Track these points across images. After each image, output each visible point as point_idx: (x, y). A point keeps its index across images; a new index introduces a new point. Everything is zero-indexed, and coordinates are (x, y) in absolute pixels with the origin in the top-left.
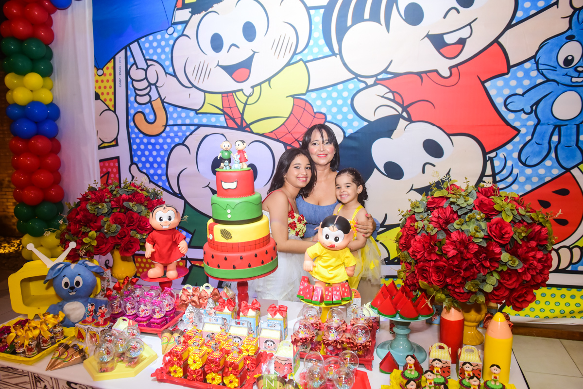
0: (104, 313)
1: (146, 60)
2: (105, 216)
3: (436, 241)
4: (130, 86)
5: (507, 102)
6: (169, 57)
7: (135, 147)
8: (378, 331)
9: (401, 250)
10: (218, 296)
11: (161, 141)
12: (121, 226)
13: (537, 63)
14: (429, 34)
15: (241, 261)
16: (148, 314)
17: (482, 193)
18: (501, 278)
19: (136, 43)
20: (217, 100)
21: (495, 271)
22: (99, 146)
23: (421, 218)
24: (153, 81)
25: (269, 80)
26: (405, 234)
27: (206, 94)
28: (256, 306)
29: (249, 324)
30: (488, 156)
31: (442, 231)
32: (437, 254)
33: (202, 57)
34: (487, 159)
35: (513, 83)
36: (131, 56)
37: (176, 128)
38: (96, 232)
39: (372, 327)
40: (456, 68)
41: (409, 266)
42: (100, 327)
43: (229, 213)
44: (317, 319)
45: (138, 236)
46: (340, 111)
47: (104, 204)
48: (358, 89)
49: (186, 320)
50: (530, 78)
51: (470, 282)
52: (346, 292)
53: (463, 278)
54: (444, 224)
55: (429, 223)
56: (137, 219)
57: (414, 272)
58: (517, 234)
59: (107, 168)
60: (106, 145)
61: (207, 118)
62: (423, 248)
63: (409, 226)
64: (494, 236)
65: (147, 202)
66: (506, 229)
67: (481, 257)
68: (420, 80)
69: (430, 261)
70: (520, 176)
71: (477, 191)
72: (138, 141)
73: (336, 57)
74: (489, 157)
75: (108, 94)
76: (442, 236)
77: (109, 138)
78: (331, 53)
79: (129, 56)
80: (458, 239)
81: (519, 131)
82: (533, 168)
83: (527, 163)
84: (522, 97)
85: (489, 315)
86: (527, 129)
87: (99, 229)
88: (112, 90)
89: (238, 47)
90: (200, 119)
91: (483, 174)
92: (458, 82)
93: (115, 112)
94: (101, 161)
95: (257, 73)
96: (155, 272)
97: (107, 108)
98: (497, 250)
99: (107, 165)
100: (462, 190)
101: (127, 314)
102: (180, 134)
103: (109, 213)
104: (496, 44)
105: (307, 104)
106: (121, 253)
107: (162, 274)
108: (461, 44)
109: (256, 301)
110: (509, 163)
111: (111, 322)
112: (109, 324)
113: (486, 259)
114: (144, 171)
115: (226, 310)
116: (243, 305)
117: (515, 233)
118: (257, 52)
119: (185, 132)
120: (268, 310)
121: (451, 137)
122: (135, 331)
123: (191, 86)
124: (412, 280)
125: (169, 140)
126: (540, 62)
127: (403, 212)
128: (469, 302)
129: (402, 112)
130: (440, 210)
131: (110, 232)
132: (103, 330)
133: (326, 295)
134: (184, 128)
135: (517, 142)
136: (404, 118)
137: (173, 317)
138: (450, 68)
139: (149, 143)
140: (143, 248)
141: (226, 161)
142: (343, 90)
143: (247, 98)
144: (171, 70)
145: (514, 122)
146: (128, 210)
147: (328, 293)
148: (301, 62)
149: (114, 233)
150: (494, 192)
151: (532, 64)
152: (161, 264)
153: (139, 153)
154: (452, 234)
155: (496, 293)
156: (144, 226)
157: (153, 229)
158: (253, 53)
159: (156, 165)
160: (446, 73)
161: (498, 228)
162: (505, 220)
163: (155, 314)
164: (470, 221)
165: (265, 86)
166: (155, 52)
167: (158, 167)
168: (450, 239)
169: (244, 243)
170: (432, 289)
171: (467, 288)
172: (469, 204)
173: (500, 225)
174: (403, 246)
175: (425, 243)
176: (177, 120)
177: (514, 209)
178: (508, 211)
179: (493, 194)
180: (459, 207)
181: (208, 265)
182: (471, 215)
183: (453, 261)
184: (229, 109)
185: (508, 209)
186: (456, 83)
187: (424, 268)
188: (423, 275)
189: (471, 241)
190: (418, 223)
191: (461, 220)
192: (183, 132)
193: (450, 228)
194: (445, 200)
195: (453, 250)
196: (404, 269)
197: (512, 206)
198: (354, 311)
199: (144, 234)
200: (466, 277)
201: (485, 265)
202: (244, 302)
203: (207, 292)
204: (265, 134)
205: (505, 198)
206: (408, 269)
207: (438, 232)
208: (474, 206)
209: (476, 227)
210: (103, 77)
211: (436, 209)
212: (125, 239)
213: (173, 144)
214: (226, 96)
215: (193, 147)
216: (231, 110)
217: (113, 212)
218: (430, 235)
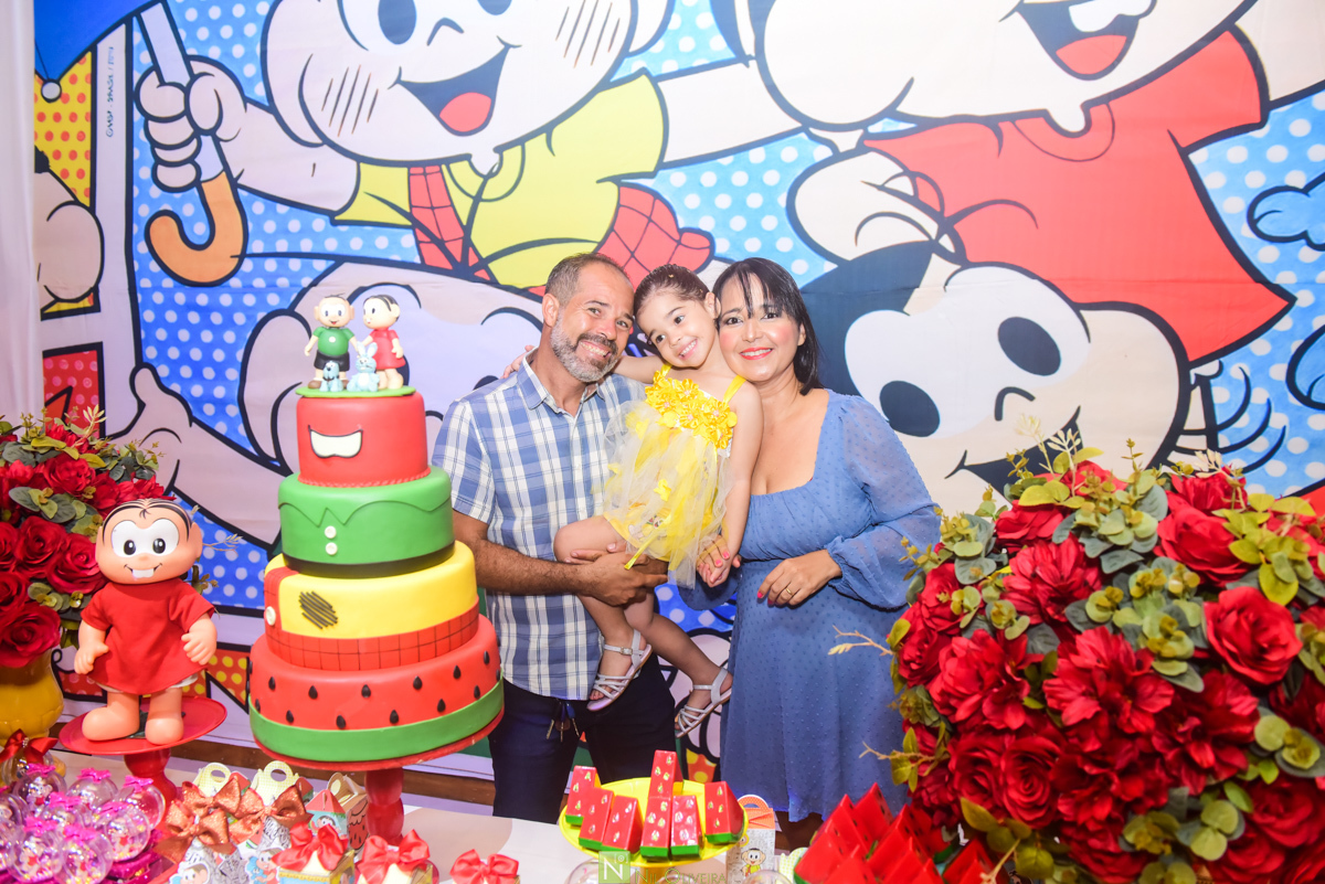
1: (187, 59)
3: (1022, 663)
4: (140, 135)
5: (1258, 213)
6: (254, 52)
7: (148, 316)
9: (902, 679)
10: (298, 813)
11: (226, 300)
14: (1025, 1)
15: (363, 701)
17: (1185, 496)
18: (1256, 809)
19: (159, 7)
20: (396, 185)
21: (1233, 780)
22: (43, 310)
23: (974, 576)
24: (206, 122)
25: (548, 129)
26: (920, 627)
27: (362, 165)
28: (416, 854)
30: (1193, 372)
31: (1044, 625)
32: (1028, 711)
33: (352, 57)
34: (1193, 381)
35: (1278, 154)
36: (144, 45)
37: (271, 265)
40: (1104, 107)
41: (929, 739)
43: (332, 540)
45: (54, 601)
46: (754, 228)
48: (809, 164)
51: (1141, 817)
52: (720, 816)
53: (1118, 800)
54: (1051, 602)
56: (54, 543)
57: (943, 764)
58: (1314, 650)
59: (65, 375)
60: (65, 307)
61: (363, 238)
62: (980, 684)
63: (932, 603)
64: (1229, 652)
65: (94, 489)
66: (1274, 631)
67: (1182, 729)
68: (993, 140)
69: (1001, 732)
70: (1291, 436)
71: (1168, 486)
72: (158, 298)
73: (747, 66)
74: (1197, 376)
75: (73, 155)
76: (1044, 645)
78: (732, 55)
79: (139, 45)
80: (1100, 659)
81: (1291, 300)
83: (1315, 397)
84: (1303, 196)
86: (1317, 294)
88: (87, 144)
89: (460, 30)
91: (1177, 428)
92: (1107, 149)
93: (92, 210)
94: (47, 354)
95: (514, 109)
96: (105, 720)
97: (71, 199)
98: (1244, 704)
99: (66, 367)
100: (1119, 484)
102: (283, 282)
104: (1227, 35)
105: (657, 202)
107: (133, 727)
108: (1121, 34)
109: (416, 836)
110: (1259, 396)
113: (1199, 735)
114: (176, 387)
116: (371, 849)
117: (1307, 647)
118: (514, 47)
119: (298, 275)
120: (454, 870)
121: (1082, 312)
123: (319, 141)
124: (936, 791)
125: (249, 300)
129: (939, 235)
130: (1037, 549)
134: (295, 264)
135: (1285, 333)
136: (944, 254)
138: (1087, 107)
139: (191, 306)
141: (332, 365)
142: (765, 166)
143: (481, 180)
144: (259, 92)
145: (1277, 272)
147: (657, 820)
148: (644, 79)
150: (1228, 495)
152: (126, 694)
153: (161, 334)
154: (1078, 638)
155: (1237, 860)
156: (76, 568)
157: (103, 580)
158: (502, 47)
159: (209, 373)
160: (1073, 121)
161: (1244, 624)
162: (1271, 597)
164: (1144, 596)
165: (536, 146)
166: (215, 37)
167: (216, 379)
168: (1074, 659)
169: (379, 640)
170: (1005, 834)
171: (1130, 838)
172: (1142, 536)
173: (1251, 616)
174: (912, 670)
175: (984, 667)
176: (276, 241)
177: (1304, 558)
178: (1280, 567)
179: (1227, 501)
180: (1105, 546)
181: (259, 710)
182: (1149, 575)
183: (1083, 740)
184: (430, 211)
185: (1281, 558)
186: (1102, 150)
187: (978, 754)
188: (977, 778)
189: (1146, 670)
190: (962, 595)
191: (1113, 592)
192: (294, 276)
193: (1074, 617)
194: (1059, 516)
195: (1082, 698)
196: (913, 754)
197: (1296, 550)
198: (752, 870)
199: (74, 593)
200: (1128, 799)
201: (1197, 758)
202: (373, 841)
203: (260, 798)
204: (532, 291)
205: (1267, 517)
206: (927, 750)
207: (1033, 630)
208: (1160, 538)
209: (1164, 621)
210: (58, 106)
211: (1025, 547)
212: (6, 609)
213: (261, 311)
214: (420, 174)
216: (434, 214)
218: (1005, 639)
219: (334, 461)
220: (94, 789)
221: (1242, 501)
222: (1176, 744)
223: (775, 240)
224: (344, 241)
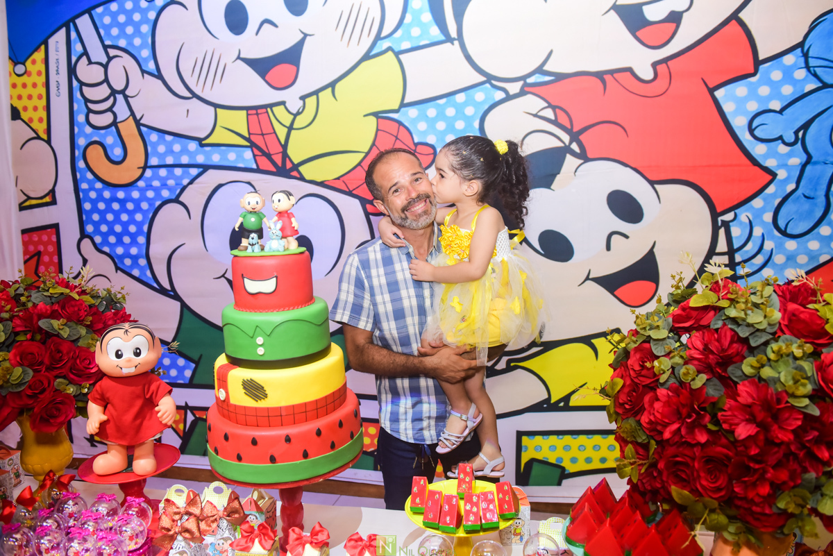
1: (105, 47)
3: (703, 403)
4: (77, 95)
5: (754, 125)
6: (147, 42)
7: (87, 206)
9: (619, 414)
10: (239, 514)
11: (136, 195)
12: (34, 371)
13: (806, 55)
14: (618, 3)
15: (285, 446)
19: (86, 16)
20: (239, 121)
22: (20, 204)
23: (665, 351)
24: (119, 86)
25: (332, 85)
26: (630, 383)
27: (218, 109)
28: (321, 537)
30: (720, 219)
31: (714, 379)
32: (709, 431)
33: (209, 44)
34: (720, 224)
35: (764, 91)
36: (78, 40)
37: (163, 172)
40: (664, 65)
43: (261, 345)
45: (71, 390)
48: (491, 102)
50: (794, 82)
51: (787, 493)
52: (508, 503)
53: (773, 483)
54: (719, 365)
56: (68, 353)
57: (654, 465)
59: (36, 244)
60: (34, 202)
61: (220, 154)
62: (679, 416)
63: (637, 368)
65: (91, 318)
68: (601, 86)
69: (693, 445)
70: (776, 255)
72: (93, 195)
73: (453, 44)
74: (722, 221)
75: (35, 109)
76: (715, 391)
77: (39, 189)
78: (443, 38)
79: (75, 40)
81: (774, 175)
82: (799, 239)
83: (789, 231)
84: (779, 115)
86: (788, 171)
88: (44, 102)
89: (276, 26)
90: (208, 156)
92: (667, 90)
93: (49, 142)
94: (24, 232)
95: (311, 73)
96: (108, 461)
97: (35, 135)
99: (36, 239)
102: (171, 182)
103: (7, 343)
104: (734, 22)
105: (401, 127)
107: (124, 466)
108: (673, 22)
109: (321, 526)
110: (758, 232)
113: (817, 441)
115: (257, 547)
116: (292, 536)
118: (310, 35)
119: (181, 178)
120: (345, 547)
121: (655, 186)
123: (191, 95)
124: (650, 483)
125: (150, 194)
126: (811, 54)
128: (783, 533)
129: (571, 143)
130: (704, 333)
131: (9, 384)
133: (466, 510)
134: (178, 171)
135: (771, 194)
136: (574, 153)
138: (655, 65)
139: (114, 199)
141: (253, 235)
142: (466, 104)
143: (292, 117)
144: (151, 66)
145: (766, 159)
146: (49, 336)
147: (472, 507)
148: (390, 53)
149: (19, 385)
150: (812, 295)
151: (797, 57)
153: (96, 217)
154: (738, 386)
156: (84, 368)
158: (302, 35)
159: (127, 240)
160: (647, 74)
164: (778, 360)
165: (326, 95)
166: (123, 33)
167: (131, 243)
168: (739, 399)
169: (293, 406)
170: (700, 506)
171: (780, 505)
172: (772, 323)
174: (625, 409)
175: (680, 406)
176: (166, 157)
179: (812, 299)
180: (752, 330)
181: (217, 454)
182: (780, 347)
183: (748, 448)
184: (261, 137)
186: (664, 90)
188: (679, 473)
189: (785, 404)
190: (660, 363)
191: (758, 358)
192: (178, 179)
193: (733, 374)
194: (713, 313)
195: (746, 423)
196: (634, 460)
199: (83, 384)
200: (779, 482)
201: (820, 456)
202: (293, 531)
203: (215, 507)
204: (326, 183)
206: (641, 457)
207: (708, 382)
208: (781, 324)
209: (793, 373)
210: (25, 79)
211: (694, 331)
212: (42, 396)
213: (158, 200)
214: (255, 114)
215: (196, 206)
216: (264, 138)
217: (19, 341)
218: (691, 389)
219: (260, 296)
220: (106, 506)
221: (820, 298)
222: (805, 447)
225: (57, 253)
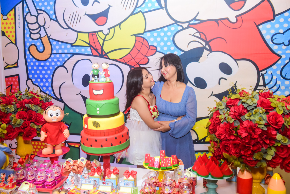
0: (12, 179)
1: (37, 10)
2: (12, 114)
3: (233, 127)
4: (26, 27)
5: (273, 39)
6: (52, 8)
7: (30, 68)
8: (196, 186)
9: (210, 133)
10: (90, 165)
11: (48, 64)
12: (24, 120)
15: (106, 142)
16: (43, 179)
17: (262, 96)
18: (277, 151)
20: (86, 37)
21: (273, 146)
22: (5, 67)
23: (223, 112)
24: (42, 24)
25: (119, 24)
26: (213, 123)
27: (78, 33)
28: (116, 171)
29: (112, 184)
30: (260, 73)
31: (237, 120)
32: (235, 136)
33: (75, 9)
34: (260, 75)
35: (277, 26)
36: (27, 7)
37: (58, 56)
38: (6, 124)
39: (192, 184)
40: (240, 17)
41: (216, 144)
42: (9, 189)
43: (98, 111)
44: (156, 179)
45: (36, 127)
46: (165, 45)
47: (12, 105)
48: (177, 31)
49: (69, 182)
50: (288, 23)
51: (256, 153)
52: (175, 161)
53: (252, 151)
54: (238, 116)
55: (229, 116)
56: (34, 115)
57: (219, 148)
58: (287, 122)
60: (10, 66)
61: (79, 49)
62: (226, 132)
63: (215, 118)
64: (271, 123)
65: (41, 104)
66: (279, 119)
67: (263, 137)
68: (217, 25)
69: (230, 140)
70: (282, 86)
71: (259, 94)
72: (32, 64)
73: (163, 9)
74: (261, 74)
75: (11, 32)
76: (237, 124)
77: (12, 61)
78: (160, 7)
79: (25, 7)
80: (248, 126)
81: (280, 57)
83: (286, 77)
84: (283, 35)
85: (268, 175)
86: (286, 55)
87: (8, 122)
88: (14, 30)
89: (99, 3)
91: (257, 85)
92: (241, 26)
93: (16, 44)
94: (6, 77)
95: (112, 20)
96: (47, 150)
97: (11, 42)
98: (274, 132)
99: (11, 80)
100: (250, 94)
101: (28, 179)
102: (61, 59)
103: (14, 112)
104: (266, 1)
105: (144, 40)
106: (23, 139)
107: (52, 152)
108: (243, 1)
109: (116, 168)
110: (275, 78)
111: (17, 185)
112: (16, 187)
113: (266, 138)
114: (37, 84)
115: (96, 175)
116: (107, 171)
118: (112, 6)
119: (64, 58)
120: (124, 174)
121: (237, 61)
122: (34, 191)
123: (68, 28)
124: (218, 153)
125: (53, 64)
127: (211, 109)
128: (257, 167)
129: (206, 45)
130: (235, 107)
131: (16, 124)
132: (12, 192)
134: (63, 55)
135: (280, 64)
136: (207, 49)
137: (60, 181)
138: (237, 17)
140: (39, 135)
141: (96, 76)
142: (168, 31)
143: (105, 36)
144: (54, 17)
145: (278, 51)
146: (29, 109)
147: (163, 162)
148: (140, 13)
149: (19, 125)
150: (270, 95)
151: (289, 13)
152: (51, 145)
153: (33, 72)
154: (244, 122)
155: (274, 161)
156: (40, 120)
157: (45, 122)
158: (109, 6)
159: (44, 80)
160: (234, 20)
161: (274, 118)
162: (278, 113)
163: (48, 179)
164: (255, 114)
165: (117, 28)
166: (43, 5)
167: (46, 81)
168: (243, 126)
169: (108, 130)
170: (231, 158)
171: (255, 157)
172: (255, 103)
173: (275, 116)
174: (212, 131)
175: (226, 129)
176: (59, 50)
177: (284, 106)
178: (280, 108)
179: (270, 96)
180: (248, 105)
181: (84, 145)
182: (256, 110)
183: (245, 140)
184: (94, 43)
185: (280, 106)
187: (226, 145)
188: (226, 149)
189: (256, 127)
190: (221, 116)
191: (250, 113)
192: (63, 58)
193: (243, 119)
194: (238, 101)
195: (245, 133)
196: (213, 146)
197: (283, 104)
198: (180, 174)
199: (39, 125)
200: (254, 150)
201: (266, 142)
202: (108, 169)
203: (82, 163)
204: (117, 60)
205: (277, 99)
207: (235, 121)
208: (258, 104)
209: (259, 118)
210: (7, 21)
211: (232, 106)
212: (26, 129)
213: (56, 66)
214: (91, 35)
215: (70, 68)
216: (95, 44)
217: (18, 111)
218: (230, 123)
219: (98, 95)
220: (47, 164)
221: (273, 96)
222: (263, 140)
223: (170, 47)
224: (74, 50)
225: (18, 85)
